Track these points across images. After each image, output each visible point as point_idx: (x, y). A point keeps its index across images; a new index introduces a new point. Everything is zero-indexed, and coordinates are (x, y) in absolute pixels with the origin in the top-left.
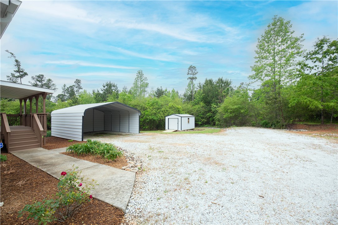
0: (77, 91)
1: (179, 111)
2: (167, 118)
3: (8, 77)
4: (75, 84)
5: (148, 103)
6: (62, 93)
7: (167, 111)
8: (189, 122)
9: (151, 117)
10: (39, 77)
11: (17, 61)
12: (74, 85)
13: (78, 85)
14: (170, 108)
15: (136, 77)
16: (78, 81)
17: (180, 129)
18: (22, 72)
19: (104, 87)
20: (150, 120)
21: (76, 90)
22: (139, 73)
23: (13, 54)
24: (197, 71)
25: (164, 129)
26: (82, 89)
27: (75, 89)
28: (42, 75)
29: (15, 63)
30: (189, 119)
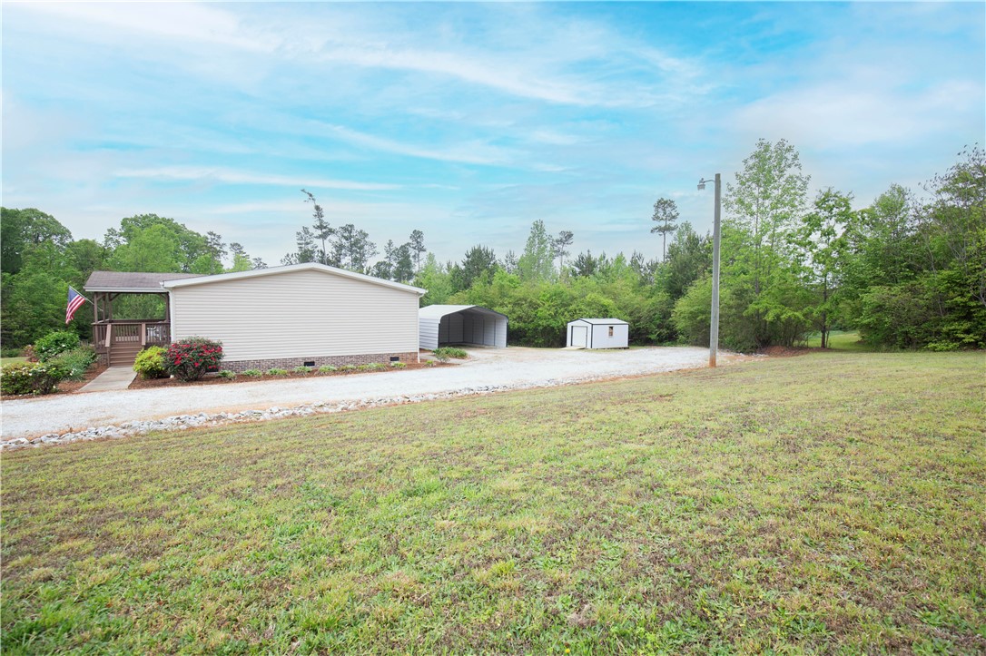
0: (414, 257)
1: (606, 311)
2: (569, 325)
3: (298, 234)
4: (411, 241)
5: (544, 296)
6: (386, 260)
7: (580, 310)
8: (611, 334)
9: (543, 323)
10: (345, 229)
11: (317, 208)
12: (408, 244)
13: (418, 242)
14: (589, 304)
15: (531, 235)
16: (417, 235)
17: (589, 347)
18: (325, 228)
19: (468, 257)
20: (545, 328)
21: (413, 254)
22: (537, 226)
23: (311, 195)
24: (678, 210)
25: (562, 343)
26: (424, 250)
27: (412, 252)
28: (352, 226)
29: (315, 212)
30: (612, 328)
